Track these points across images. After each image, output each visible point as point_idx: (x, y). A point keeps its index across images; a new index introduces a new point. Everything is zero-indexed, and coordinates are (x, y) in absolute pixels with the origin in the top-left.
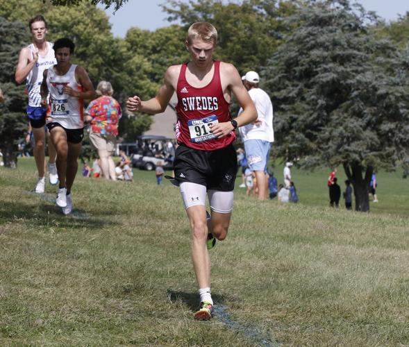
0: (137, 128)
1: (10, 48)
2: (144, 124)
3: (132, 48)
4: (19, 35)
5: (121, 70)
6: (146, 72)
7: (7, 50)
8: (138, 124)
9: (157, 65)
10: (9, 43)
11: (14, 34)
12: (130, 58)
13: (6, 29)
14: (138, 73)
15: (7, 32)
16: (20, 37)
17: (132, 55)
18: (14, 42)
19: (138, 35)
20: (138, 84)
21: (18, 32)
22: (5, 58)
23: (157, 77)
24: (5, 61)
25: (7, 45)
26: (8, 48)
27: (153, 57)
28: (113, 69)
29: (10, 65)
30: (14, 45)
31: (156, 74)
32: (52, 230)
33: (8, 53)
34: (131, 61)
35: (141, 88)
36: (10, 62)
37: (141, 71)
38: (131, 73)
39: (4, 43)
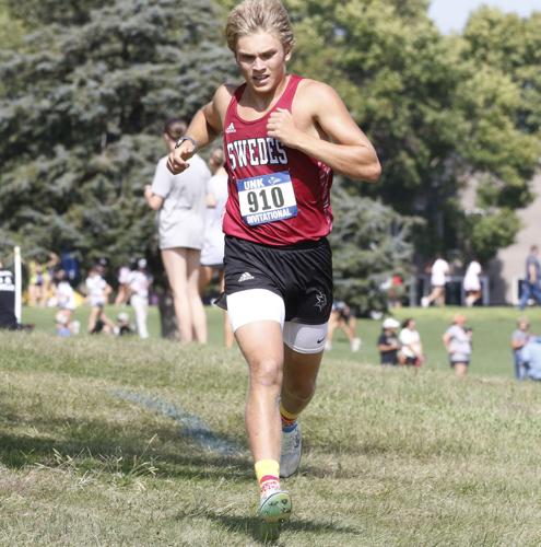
0: (485, 241)
1: (174, 55)
2: (501, 232)
3: (473, 52)
4: (197, 24)
5: (446, 104)
6: (506, 110)
7: (170, 60)
8: (487, 232)
9: (531, 92)
10: (174, 44)
11: (187, 23)
12: (467, 76)
13: (170, 11)
14: (489, 112)
15: (169, 18)
16: (200, 28)
17: (472, 70)
18: (186, 41)
19: (492, 24)
20: (488, 138)
21: (195, 19)
22: (163, 78)
23: (531, 119)
24: (164, 84)
25: (169, 49)
26: (171, 55)
27: (526, 72)
28: (426, 104)
29: (174, 94)
30: (187, 47)
31: (528, 113)
32: (139, 484)
33: (171, 67)
34: (469, 83)
35: (494, 149)
36: (176, 88)
37: (496, 108)
38: (470, 112)
39: (164, 42)
